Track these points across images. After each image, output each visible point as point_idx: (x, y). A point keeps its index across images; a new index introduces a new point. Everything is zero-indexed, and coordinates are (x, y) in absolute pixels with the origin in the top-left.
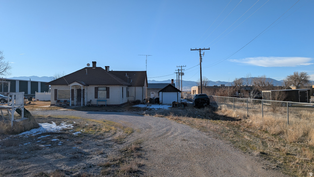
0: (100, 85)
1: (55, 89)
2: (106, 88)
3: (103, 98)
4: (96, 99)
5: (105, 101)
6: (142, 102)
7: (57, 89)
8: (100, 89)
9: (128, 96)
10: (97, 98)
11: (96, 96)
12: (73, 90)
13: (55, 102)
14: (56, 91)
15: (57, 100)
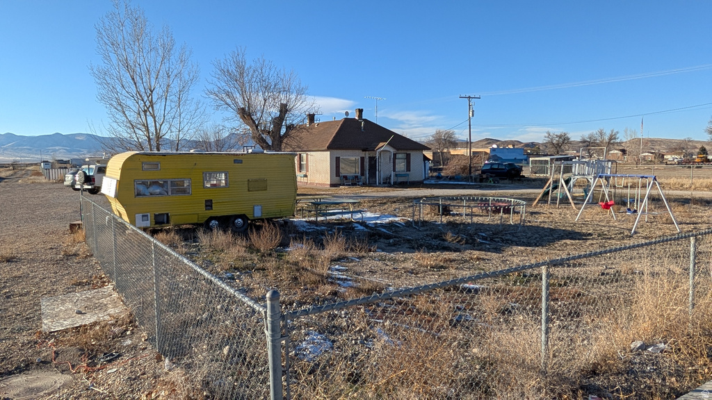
2: (407, 154)
3: (402, 172)
4: (394, 173)
5: (406, 176)
7: (340, 157)
8: (398, 156)
10: (396, 171)
11: (394, 169)
12: (362, 159)
13: (337, 180)
14: (338, 159)
15: (339, 176)
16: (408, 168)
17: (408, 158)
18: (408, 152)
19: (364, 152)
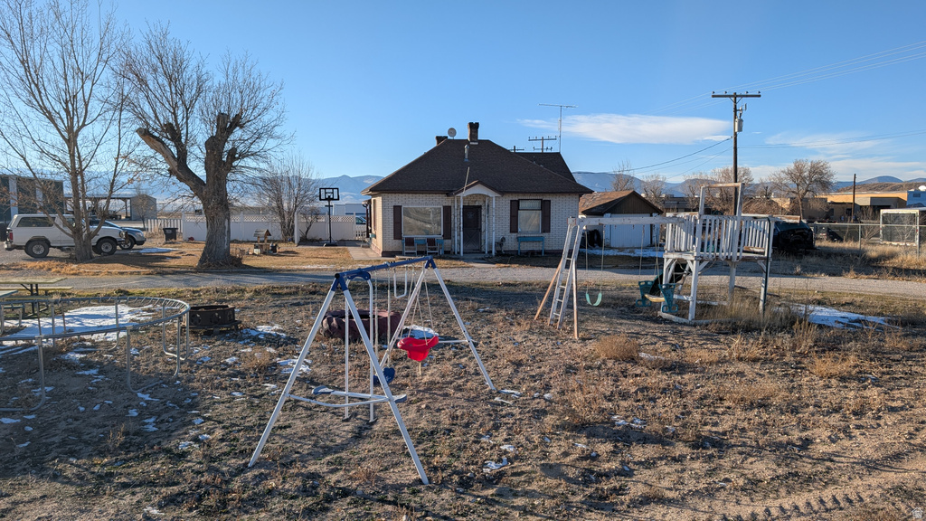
0: (524, 193)
1: (394, 207)
2: (542, 202)
3: (532, 233)
4: (514, 235)
5: (541, 240)
7: (401, 207)
8: (522, 205)
10: (517, 232)
11: (514, 228)
12: (447, 210)
13: (395, 245)
14: (397, 210)
15: (400, 238)
16: (546, 226)
17: (545, 208)
18: (546, 198)
19: (450, 198)
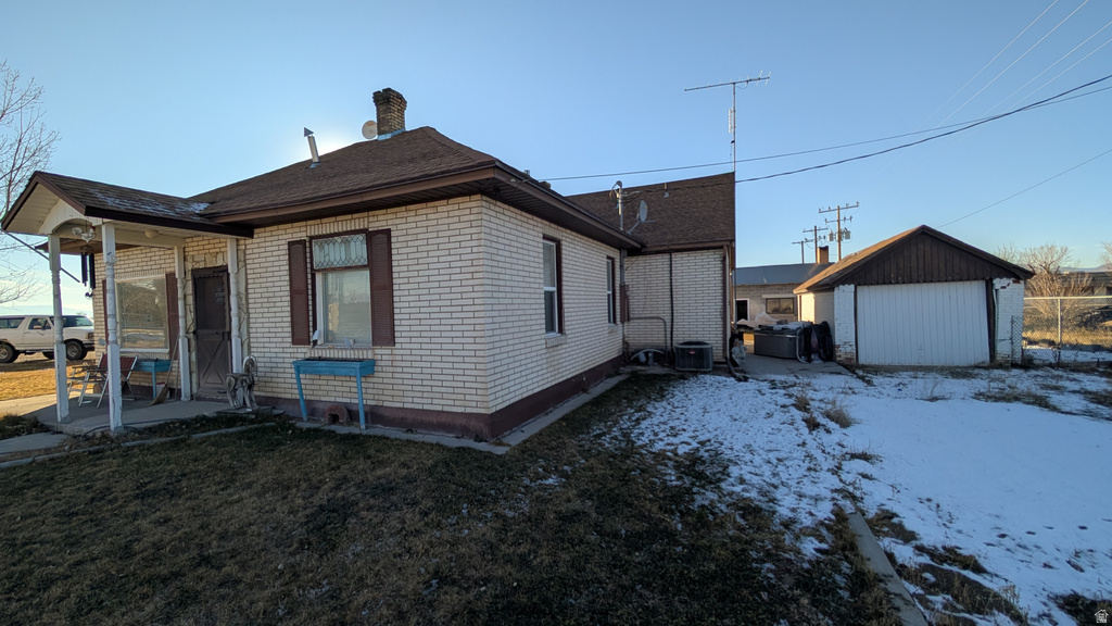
1: (103, 282)
2: (370, 236)
3: (349, 343)
6: (718, 354)
8: (322, 255)
9: (626, 318)
12: (172, 283)
16: (383, 326)
18: (379, 223)
